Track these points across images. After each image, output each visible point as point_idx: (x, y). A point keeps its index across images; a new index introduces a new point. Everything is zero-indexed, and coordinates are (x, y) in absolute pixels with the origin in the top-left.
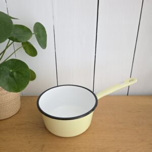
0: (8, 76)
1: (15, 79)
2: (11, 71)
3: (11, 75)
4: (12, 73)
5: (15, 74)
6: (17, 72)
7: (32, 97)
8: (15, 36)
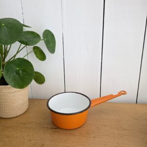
0: (15, 74)
2: (18, 69)
3: (18, 73)
4: (18, 71)
5: (21, 72)
6: (23, 70)
8: (25, 40)
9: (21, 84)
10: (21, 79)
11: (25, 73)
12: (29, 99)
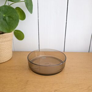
0: (2, 20)
1: (7, 23)
2: (4, 15)
3: (4, 19)
4: (5, 17)
5: (7, 18)
6: (9, 17)
7: (21, 52)
9: (8, 28)
10: (8, 24)
11: (11, 19)
12: (13, 52)
